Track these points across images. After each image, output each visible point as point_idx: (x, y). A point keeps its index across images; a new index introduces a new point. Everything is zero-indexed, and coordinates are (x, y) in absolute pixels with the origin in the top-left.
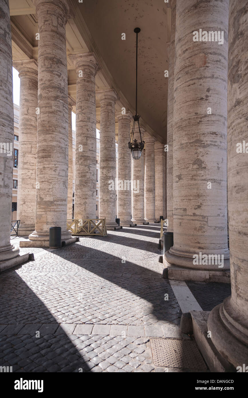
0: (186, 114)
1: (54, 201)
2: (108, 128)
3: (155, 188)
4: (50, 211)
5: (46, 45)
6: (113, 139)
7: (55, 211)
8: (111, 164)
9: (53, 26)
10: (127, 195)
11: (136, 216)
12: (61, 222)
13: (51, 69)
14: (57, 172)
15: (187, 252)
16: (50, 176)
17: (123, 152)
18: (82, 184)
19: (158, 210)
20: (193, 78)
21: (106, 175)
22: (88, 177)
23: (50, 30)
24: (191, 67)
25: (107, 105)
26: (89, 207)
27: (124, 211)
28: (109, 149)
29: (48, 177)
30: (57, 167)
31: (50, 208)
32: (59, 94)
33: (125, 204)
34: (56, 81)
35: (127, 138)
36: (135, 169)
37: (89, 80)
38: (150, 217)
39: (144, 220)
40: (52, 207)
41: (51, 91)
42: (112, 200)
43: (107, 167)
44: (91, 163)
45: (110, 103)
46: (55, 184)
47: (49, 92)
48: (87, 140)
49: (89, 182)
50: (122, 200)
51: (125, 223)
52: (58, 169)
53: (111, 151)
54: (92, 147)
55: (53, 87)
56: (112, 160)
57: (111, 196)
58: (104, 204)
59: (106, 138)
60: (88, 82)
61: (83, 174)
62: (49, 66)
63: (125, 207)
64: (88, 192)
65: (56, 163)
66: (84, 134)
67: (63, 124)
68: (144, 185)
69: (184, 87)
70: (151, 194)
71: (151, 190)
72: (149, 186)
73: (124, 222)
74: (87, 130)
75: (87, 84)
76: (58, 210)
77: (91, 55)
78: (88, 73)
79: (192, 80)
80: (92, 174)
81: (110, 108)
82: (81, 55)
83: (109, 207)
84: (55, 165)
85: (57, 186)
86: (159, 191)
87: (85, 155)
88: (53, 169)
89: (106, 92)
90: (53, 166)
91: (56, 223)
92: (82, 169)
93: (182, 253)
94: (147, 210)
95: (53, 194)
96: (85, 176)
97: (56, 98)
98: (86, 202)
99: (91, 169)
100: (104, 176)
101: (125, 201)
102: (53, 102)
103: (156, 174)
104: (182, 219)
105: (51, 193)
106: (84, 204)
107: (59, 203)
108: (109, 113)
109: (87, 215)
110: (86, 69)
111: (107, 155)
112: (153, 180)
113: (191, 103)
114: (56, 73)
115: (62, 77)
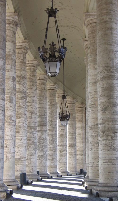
0: (93, 123)
1: (21, 158)
2: (42, 101)
3: (76, 143)
4: (18, 164)
5: (17, 70)
6: (45, 109)
7: (21, 164)
8: (44, 128)
9: (21, 59)
10: (54, 151)
11: (61, 169)
12: (24, 171)
13: (19, 82)
14: (22, 141)
15: (94, 180)
16: (19, 143)
17: (51, 116)
18: (28, 146)
19: (79, 163)
20: (95, 109)
21: (40, 136)
22: (32, 140)
23: (20, 62)
24: (95, 105)
25: (41, 84)
26: (33, 162)
27: (52, 164)
28: (43, 116)
29: (17, 144)
30: (22, 138)
31: (19, 162)
32: (23, 95)
33: (53, 158)
34: (22, 88)
35: (54, 105)
36: (59, 128)
37: (33, 75)
38: (72, 170)
39: (67, 172)
40: (20, 162)
41: (19, 95)
42: (45, 156)
43: (41, 130)
44: (34, 131)
45: (43, 82)
46: (21, 148)
47: (18, 95)
48: (32, 115)
49: (33, 144)
50: (50, 155)
51: (54, 174)
52: (23, 139)
53: (44, 118)
54: (35, 120)
55: (21, 92)
56: (45, 125)
57: (44, 153)
58: (39, 159)
59: (40, 108)
60: (32, 76)
61: (29, 139)
62: (18, 81)
63: (53, 161)
64: (33, 151)
65: (22, 136)
66: (29, 111)
67: (25, 112)
68: (67, 142)
69: (92, 112)
70: (73, 149)
71: (73, 146)
72: (71, 142)
73: (52, 173)
74: (32, 108)
75: (32, 77)
76: (23, 163)
77: (35, 60)
78: (33, 71)
79: (95, 110)
80: (35, 138)
81: (43, 86)
82: (29, 60)
83: (43, 162)
84: (21, 137)
85: (22, 149)
86: (79, 146)
87: (30, 125)
88: (20, 139)
89: (40, 75)
90: (20, 137)
91: (22, 171)
92: (28, 135)
93: (92, 180)
94: (70, 164)
95: (20, 154)
96: (30, 140)
97: (22, 98)
98: (31, 158)
99: (34, 135)
100: (39, 137)
101: (53, 156)
102: (20, 100)
103: (77, 130)
104: (93, 167)
105: (19, 153)
106: (30, 159)
107: (23, 159)
108: (42, 89)
109: (32, 167)
110: (31, 68)
111: (41, 121)
112: (74, 137)
113: (95, 119)
114: (22, 84)
115: (25, 86)
